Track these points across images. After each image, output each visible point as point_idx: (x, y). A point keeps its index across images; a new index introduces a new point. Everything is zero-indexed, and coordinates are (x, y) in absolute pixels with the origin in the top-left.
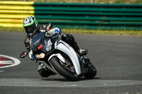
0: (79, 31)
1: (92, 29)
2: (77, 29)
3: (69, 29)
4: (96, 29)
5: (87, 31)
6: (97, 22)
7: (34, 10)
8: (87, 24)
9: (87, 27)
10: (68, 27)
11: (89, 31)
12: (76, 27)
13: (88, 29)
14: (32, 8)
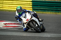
0: (51, 13)
1: (57, 12)
2: (50, 12)
3: (47, 12)
4: (58, 12)
5: (54, 13)
6: (59, 9)
7: (32, 4)
8: (55, 10)
9: (55, 11)
10: (47, 11)
11: (55, 13)
12: (50, 11)
13: (55, 12)
14: (31, 3)
